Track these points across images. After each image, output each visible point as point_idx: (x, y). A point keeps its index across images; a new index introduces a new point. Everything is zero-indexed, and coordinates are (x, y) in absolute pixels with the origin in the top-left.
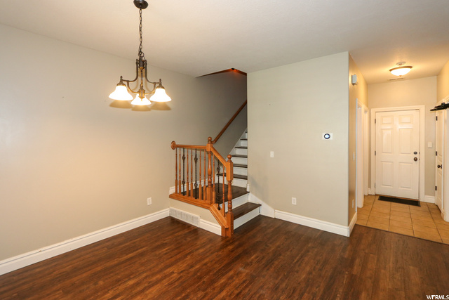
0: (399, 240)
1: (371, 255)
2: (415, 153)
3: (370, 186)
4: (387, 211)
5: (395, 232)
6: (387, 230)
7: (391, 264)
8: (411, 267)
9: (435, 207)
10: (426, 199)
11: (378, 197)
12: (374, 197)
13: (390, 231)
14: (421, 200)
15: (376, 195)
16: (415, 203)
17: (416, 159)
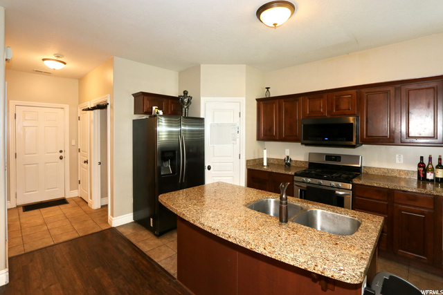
0: (70, 249)
1: (53, 287)
2: (61, 152)
3: (9, 199)
4: (40, 221)
5: (61, 241)
6: (53, 243)
7: (79, 282)
8: (96, 270)
9: (80, 199)
10: (71, 194)
11: (21, 209)
12: (17, 211)
13: (55, 243)
14: (67, 197)
15: (18, 207)
16: (62, 201)
17: (61, 158)
